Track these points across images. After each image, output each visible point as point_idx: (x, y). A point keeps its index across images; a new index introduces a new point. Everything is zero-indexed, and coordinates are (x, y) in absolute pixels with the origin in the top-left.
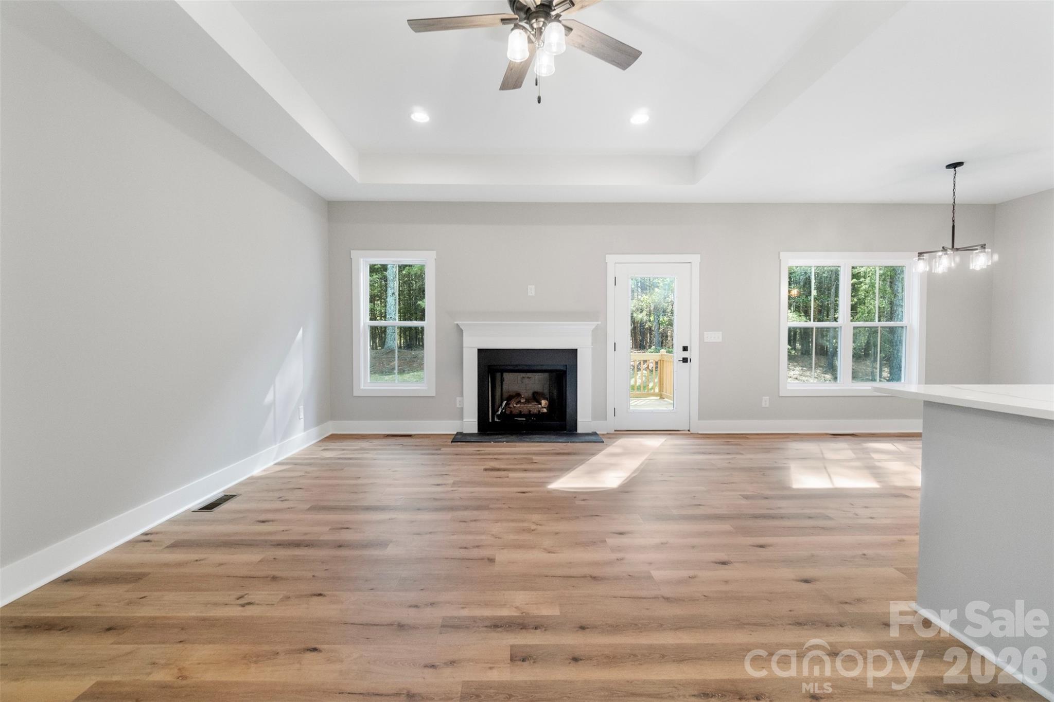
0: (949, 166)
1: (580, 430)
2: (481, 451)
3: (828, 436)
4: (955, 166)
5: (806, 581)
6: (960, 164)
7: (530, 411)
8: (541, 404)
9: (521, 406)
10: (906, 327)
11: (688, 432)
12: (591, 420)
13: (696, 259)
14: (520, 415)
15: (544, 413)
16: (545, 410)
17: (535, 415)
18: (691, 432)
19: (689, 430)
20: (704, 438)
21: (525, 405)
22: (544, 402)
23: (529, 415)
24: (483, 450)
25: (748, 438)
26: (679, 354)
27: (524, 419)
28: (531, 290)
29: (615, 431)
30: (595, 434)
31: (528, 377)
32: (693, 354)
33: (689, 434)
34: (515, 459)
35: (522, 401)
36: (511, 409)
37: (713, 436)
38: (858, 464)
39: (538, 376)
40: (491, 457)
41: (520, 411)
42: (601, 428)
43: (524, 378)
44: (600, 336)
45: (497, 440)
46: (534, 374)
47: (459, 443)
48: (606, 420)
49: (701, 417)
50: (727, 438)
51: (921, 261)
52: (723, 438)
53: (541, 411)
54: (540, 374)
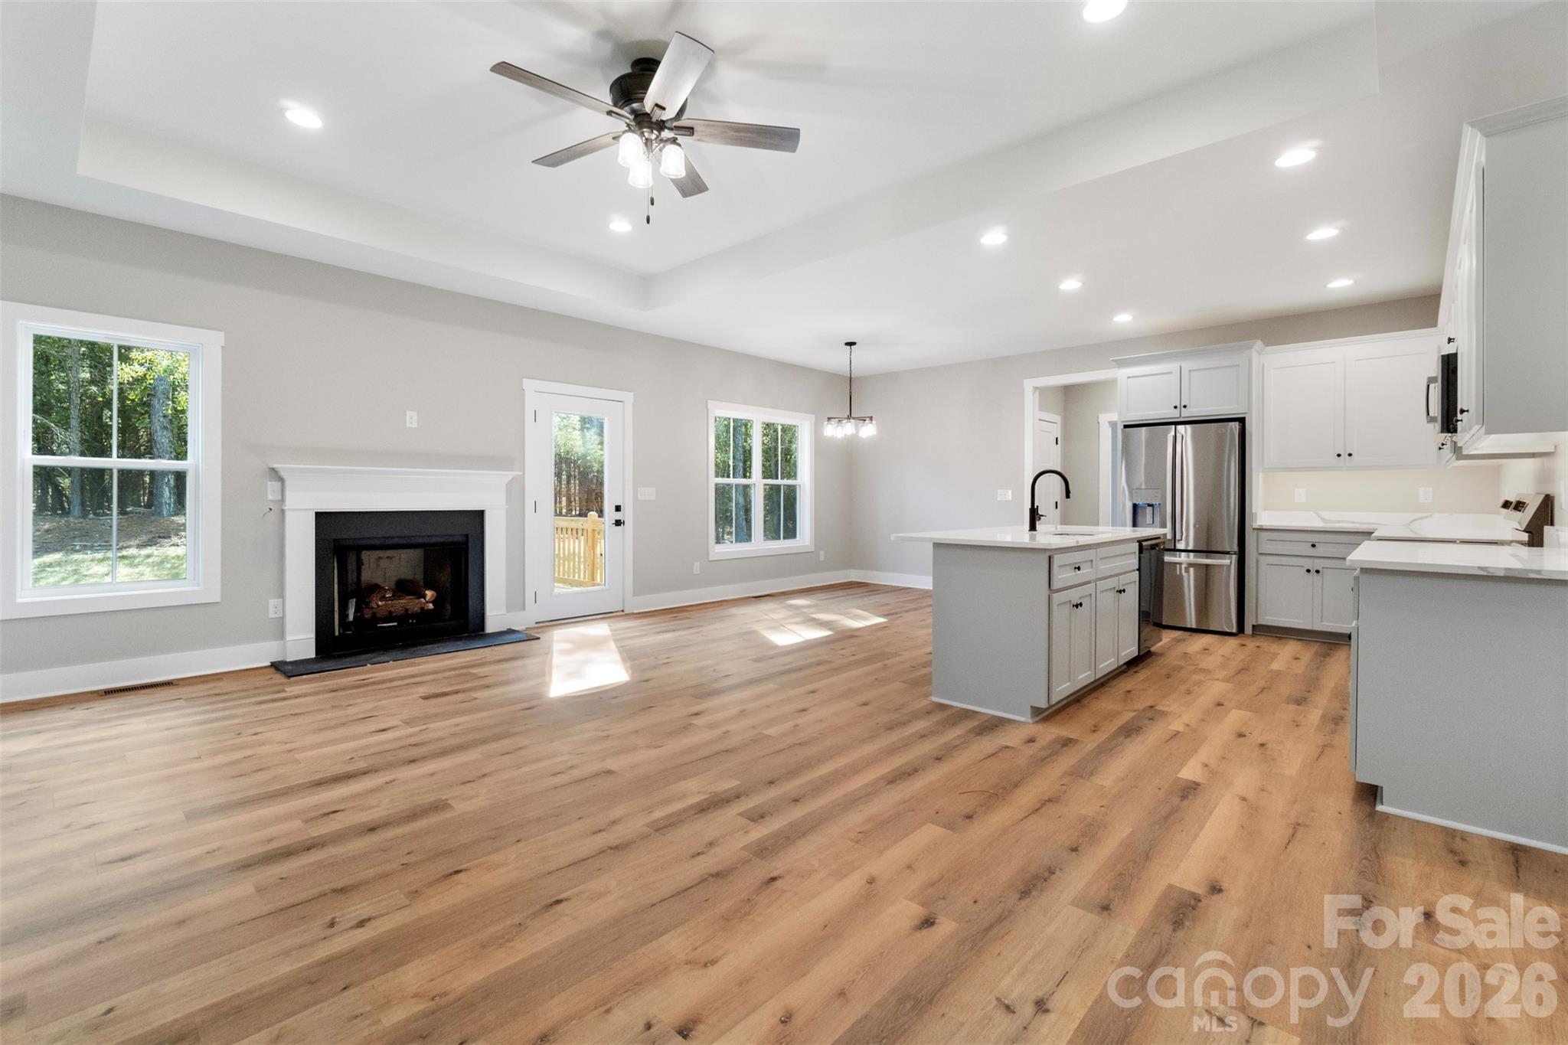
0: (847, 344)
1: (491, 627)
2: (368, 679)
3: (750, 599)
4: (851, 344)
5: (865, 704)
6: (854, 344)
7: (407, 610)
8: (424, 596)
9: (388, 602)
10: (800, 486)
11: (622, 613)
12: (505, 612)
13: (628, 397)
14: (390, 617)
15: (429, 611)
16: (431, 606)
17: (414, 615)
18: (626, 612)
19: (623, 611)
20: (640, 618)
21: (395, 601)
22: (429, 594)
23: (404, 617)
24: (372, 678)
25: (687, 611)
26: (610, 514)
27: (395, 624)
28: (412, 419)
29: (537, 623)
30: (510, 631)
31: (388, 557)
32: (626, 515)
33: (622, 615)
34: (445, 678)
35: (387, 596)
36: (375, 610)
37: (656, 613)
38: (798, 619)
39: (406, 555)
40: (408, 681)
41: (390, 612)
42: (520, 621)
43: (380, 558)
44: (516, 492)
45: (375, 660)
46: (399, 551)
47: (304, 676)
48: (524, 609)
49: (637, 591)
50: (672, 613)
51: (829, 425)
52: (668, 613)
53: (426, 608)
54: (408, 551)
